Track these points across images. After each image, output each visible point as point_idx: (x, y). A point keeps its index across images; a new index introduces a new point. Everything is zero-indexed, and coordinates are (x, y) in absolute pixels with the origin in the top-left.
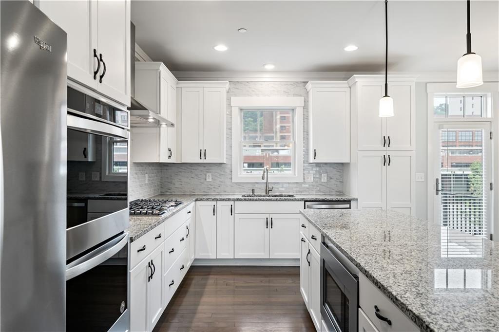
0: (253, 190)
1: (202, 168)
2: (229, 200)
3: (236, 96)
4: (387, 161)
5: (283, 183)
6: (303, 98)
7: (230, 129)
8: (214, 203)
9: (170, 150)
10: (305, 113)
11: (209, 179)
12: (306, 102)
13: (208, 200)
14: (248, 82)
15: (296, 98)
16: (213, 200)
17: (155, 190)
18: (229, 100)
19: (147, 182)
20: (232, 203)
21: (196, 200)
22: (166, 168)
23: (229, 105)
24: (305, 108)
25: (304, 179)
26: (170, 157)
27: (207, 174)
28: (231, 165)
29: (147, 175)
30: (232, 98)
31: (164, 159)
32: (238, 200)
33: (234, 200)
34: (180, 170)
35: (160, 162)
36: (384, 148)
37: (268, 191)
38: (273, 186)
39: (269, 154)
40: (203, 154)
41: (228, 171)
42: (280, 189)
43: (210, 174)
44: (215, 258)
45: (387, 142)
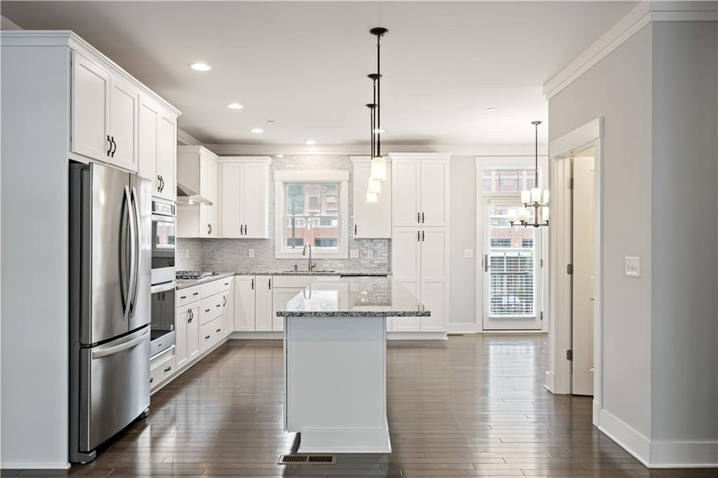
0: (296, 266)
1: (244, 244)
2: (267, 274)
3: (279, 169)
4: (421, 237)
5: (327, 260)
6: (348, 171)
7: (274, 203)
8: (253, 277)
9: (209, 226)
10: (351, 187)
11: (252, 254)
12: (351, 175)
13: (247, 274)
14: (292, 155)
15: (341, 172)
16: (252, 274)
17: (196, 265)
18: (272, 173)
19: (187, 257)
20: (270, 277)
21: (235, 275)
22: (207, 243)
23: (272, 179)
24: (350, 181)
25: (349, 255)
26: (210, 232)
27: (250, 250)
28: (274, 241)
29: (187, 250)
30: (276, 172)
31: (204, 234)
32: (276, 274)
33: (272, 274)
34: (222, 246)
35: (200, 237)
36: (419, 224)
37: (311, 268)
38: (316, 261)
39: (311, 225)
40: (244, 229)
41: (271, 246)
42: (324, 265)
43: (253, 250)
44: (253, 330)
45: (421, 218)
